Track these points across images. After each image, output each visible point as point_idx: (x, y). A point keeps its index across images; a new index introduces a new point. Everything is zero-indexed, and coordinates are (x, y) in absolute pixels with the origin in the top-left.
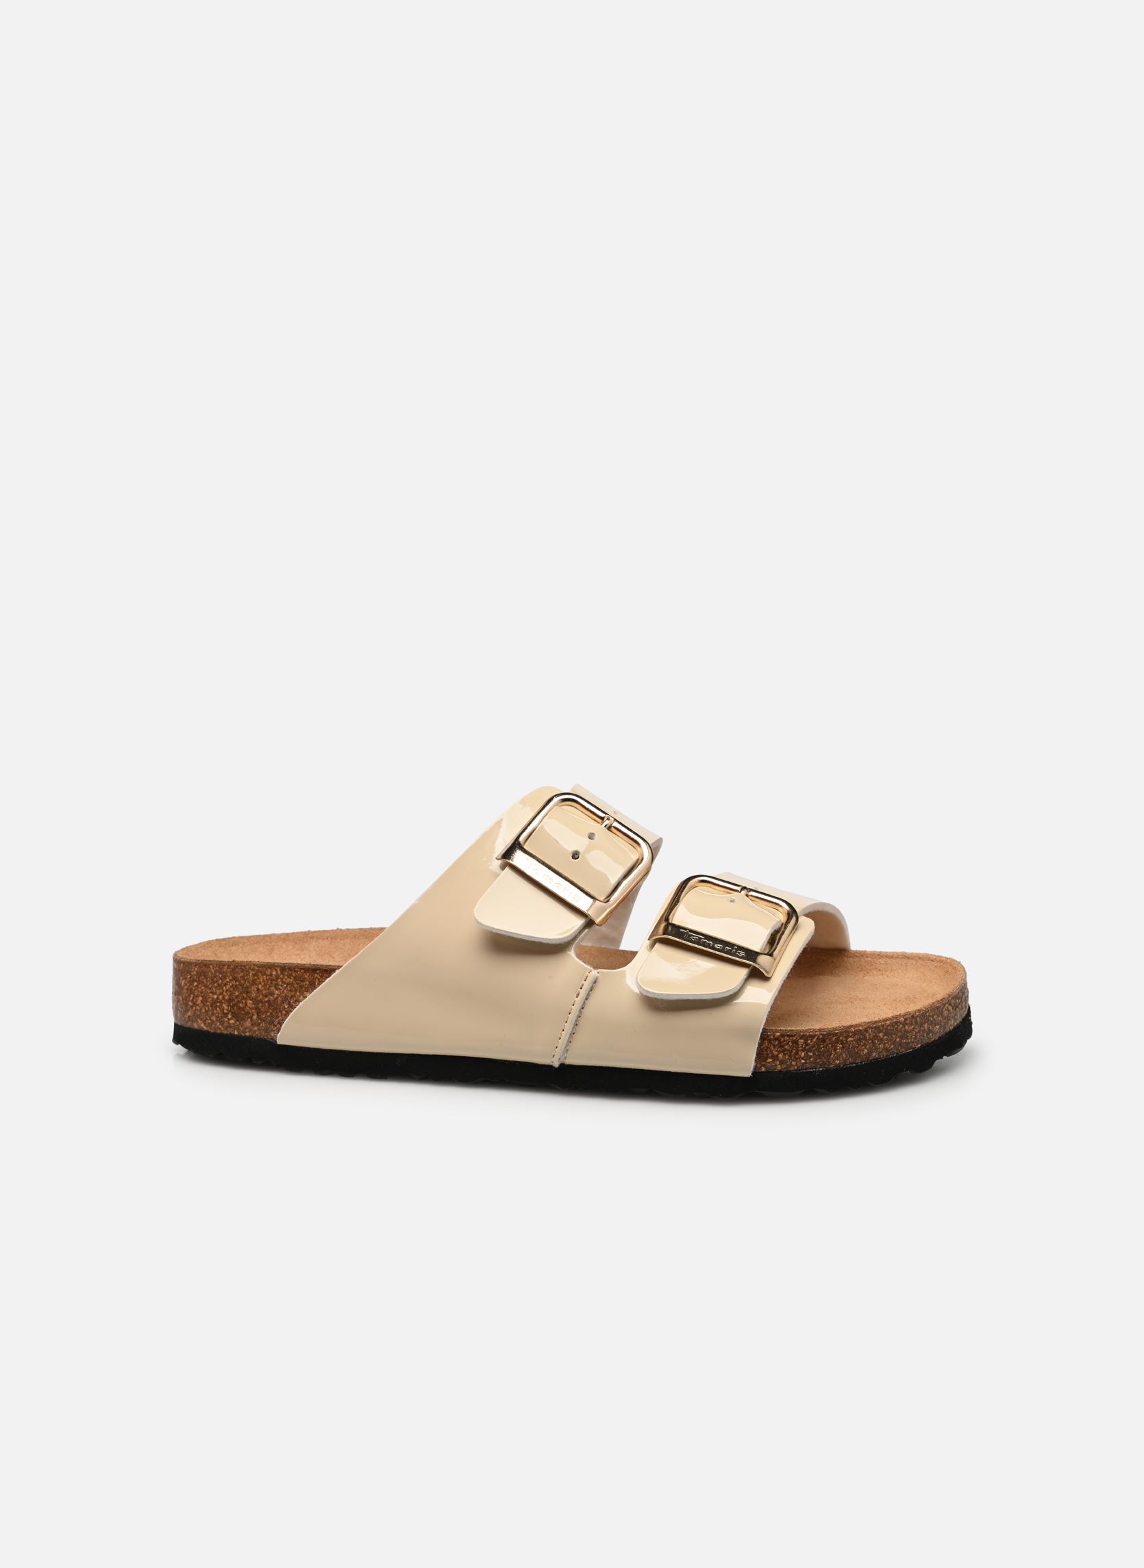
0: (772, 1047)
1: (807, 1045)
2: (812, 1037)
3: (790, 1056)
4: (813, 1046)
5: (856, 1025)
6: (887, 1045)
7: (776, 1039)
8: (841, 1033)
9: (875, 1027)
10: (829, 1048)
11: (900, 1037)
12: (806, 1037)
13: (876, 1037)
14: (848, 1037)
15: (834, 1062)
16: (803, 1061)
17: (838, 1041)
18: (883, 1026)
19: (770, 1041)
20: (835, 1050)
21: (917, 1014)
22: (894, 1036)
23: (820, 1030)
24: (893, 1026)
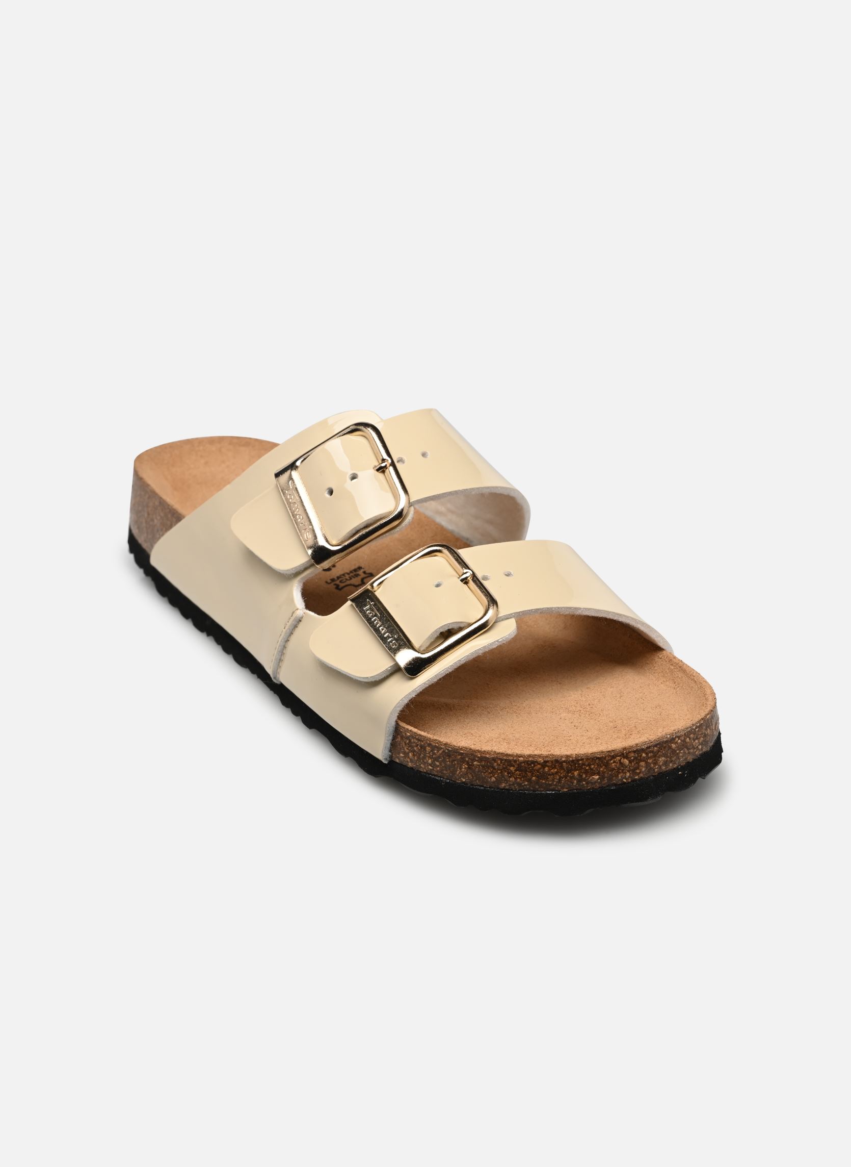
0: (404, 744)
1: (434, 754)
2: (439, 748)
3: (419, 758)
4: (439, 757)
5: (484, 751)
6: (519, 780)
7: (408, 738)
8: (467, 755)
9: (506, 760)
10: (455, 764)
11: (537, 777)
12: (435, 746)
13: (505, 769)
14: (474, 760)
15: (460, 778)
16: (430, 767)
17: (463, 761)
18: (515, 761)
19: (402, 737)
20: (461, 769)
21: (563, 759)
22: (529, 774)
23: (446, 744)
24: (529, 765)
